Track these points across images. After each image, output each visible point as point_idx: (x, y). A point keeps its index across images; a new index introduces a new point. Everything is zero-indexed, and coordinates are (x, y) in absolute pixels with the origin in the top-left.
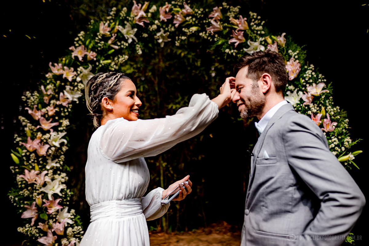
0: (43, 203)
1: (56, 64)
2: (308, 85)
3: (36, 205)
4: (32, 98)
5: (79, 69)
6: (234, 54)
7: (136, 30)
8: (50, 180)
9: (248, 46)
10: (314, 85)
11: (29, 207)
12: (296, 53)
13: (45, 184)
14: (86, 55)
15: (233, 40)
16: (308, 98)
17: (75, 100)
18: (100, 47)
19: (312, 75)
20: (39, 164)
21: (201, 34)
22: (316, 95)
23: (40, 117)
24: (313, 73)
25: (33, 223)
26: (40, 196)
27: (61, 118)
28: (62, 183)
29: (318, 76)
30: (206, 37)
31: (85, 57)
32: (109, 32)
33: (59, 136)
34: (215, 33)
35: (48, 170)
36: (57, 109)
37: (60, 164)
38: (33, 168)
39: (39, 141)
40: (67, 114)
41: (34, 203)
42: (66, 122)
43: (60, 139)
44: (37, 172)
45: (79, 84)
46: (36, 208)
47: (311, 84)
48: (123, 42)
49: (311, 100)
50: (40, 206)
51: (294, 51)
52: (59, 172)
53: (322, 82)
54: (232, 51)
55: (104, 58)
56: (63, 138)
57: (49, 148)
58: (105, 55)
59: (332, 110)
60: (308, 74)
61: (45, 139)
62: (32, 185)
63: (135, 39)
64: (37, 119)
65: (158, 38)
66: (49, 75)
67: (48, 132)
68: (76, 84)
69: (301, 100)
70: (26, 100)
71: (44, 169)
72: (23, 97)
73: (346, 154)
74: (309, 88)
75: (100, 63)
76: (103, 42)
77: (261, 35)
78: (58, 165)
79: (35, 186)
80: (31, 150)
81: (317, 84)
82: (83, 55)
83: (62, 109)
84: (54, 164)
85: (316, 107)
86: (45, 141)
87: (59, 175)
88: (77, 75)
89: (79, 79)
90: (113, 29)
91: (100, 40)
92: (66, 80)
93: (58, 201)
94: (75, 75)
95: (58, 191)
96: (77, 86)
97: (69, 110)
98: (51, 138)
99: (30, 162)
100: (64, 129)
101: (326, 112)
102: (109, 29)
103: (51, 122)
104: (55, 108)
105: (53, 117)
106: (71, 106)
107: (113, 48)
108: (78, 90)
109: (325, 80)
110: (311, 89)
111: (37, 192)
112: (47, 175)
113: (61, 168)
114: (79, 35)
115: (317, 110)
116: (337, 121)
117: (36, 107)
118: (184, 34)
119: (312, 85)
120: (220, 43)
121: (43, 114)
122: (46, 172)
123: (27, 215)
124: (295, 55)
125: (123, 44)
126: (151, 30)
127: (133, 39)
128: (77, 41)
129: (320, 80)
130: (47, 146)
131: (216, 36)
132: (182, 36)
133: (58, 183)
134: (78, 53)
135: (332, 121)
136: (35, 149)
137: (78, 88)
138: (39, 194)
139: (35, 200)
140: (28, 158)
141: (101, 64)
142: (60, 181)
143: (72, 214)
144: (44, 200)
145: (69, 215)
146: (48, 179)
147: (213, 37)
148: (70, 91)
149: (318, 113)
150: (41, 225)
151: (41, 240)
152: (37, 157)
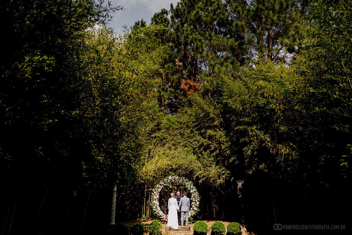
4: (154, 190)
51: (192, 184)
60: (194, 188)
61: (156, 196)
69: (193, 192)
89: (161, 187)
111: (155, 204)
150: (156, 209)
151: (156, 211)
152: (155, 199)
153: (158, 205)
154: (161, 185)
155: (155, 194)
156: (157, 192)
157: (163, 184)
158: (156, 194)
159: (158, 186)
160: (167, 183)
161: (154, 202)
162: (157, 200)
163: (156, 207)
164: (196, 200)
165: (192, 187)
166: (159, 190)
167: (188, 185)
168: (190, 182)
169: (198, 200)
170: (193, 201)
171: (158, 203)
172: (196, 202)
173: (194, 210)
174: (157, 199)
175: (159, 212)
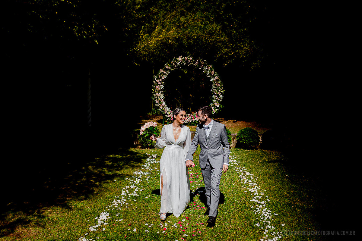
4: (156, 77)
6: (201, 69)
7: (179, 62)
9: (204, 67)
12: (214, 70)
13: (160, 96)
15: (201, 66)
18: (171, 66)
22: (217, 79)
25: (158, 104)
26: (159, 98)
29: (217, 75)
30: (195, 65)
38: (157, 92)
39: (158, 87)
42: (164, 83)
48: (176, 65)
59: (220, 82)
60: (215, 74)
61: (160, 86)
62: (157, 96)
63: (179, 64)
64: (157, 82)
69: (214, 80)
71: (159, 93)
75: (171, 70)
77: (207, 65)
82: (168, 68)
83: (163, 80)
87: (162, 94)
89: (167, 73)
90: (174, 62)
92: (164, 73)
95: (163, 97)
104: (161, 79)
108: (166, 75)
114: (167, 63)
117: (157, 79)
118: (190, 64)
121: (159, 81)
123: (157, 102)
126: (183, 63)
128: (166, 65)
130: (160, 88)
131: (197, 65)
134: (166, 67)
146: (160, 95)
150: (160, 104)
151: (160, 107)
152: (158, 90)
153: (162, 98)
154: (166, 70)
157: (170, 68)
158: (160, 83)
159: (162, 71)
160: (175, 67)
161: (157, 94)
162: (161, 92)
163: (160, 101)
164: (218, 93)
165: (213, 73)
166: (164, 77)
167: (207, 70)
168: (211, 66)
169: (221, 93)
170: (214, 94)
171: (162, 97)
172: (218, 96)
173: (215, 106)
174: (161, 90)
175: (164, 108)
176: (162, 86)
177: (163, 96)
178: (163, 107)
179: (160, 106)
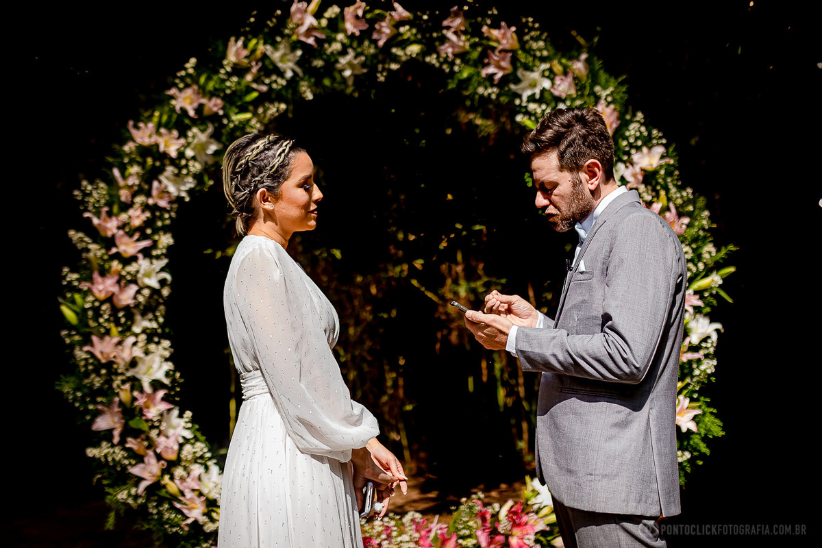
0: (134, 399)
1: (141, 125)
2: (633, 151)
3: (121, 404)
4: (98, 193)
5: (190, 134)
6: (494, 97)
7: (299, 53)
8: (142, 355)
9: (517, 81)
10: (645, 150)
11: (106, 409)
12: (608, 92)
14: (201, 106)
15: (491, 70)
16: (634, 175)
17: (183, 194)
18: (229, 88)
19: (641, 133)
20: (117, 323)
21: (428, 59)
22: (650, 169)
23: (115, 231)
24: (643, 129)
25: (116, 440)
26: (127, 386)
27: (156, 231)
28: (167, 360)
29: (650, 133)
30: (437, 65)
31: (200, 109)
32: (247, 57)
33: (154, 266)
34: (456, 55)
35: (136, 335)
36: (148, 214)
37: (158, 323)
38: (108, 332)
39: (116, 278)
40: (168, 222)
41: (117, 399)
42: (166, 240)
43: (158, 273)
44: (116, 340)
45: (191, 163)
46: (120, 410)
47: (638, 149)
48: (274, 77)
49: (640, 178)
50: (128, 405)
51: (605, 88)
52: (156, 339)
53: (658, 144)
54: (490, 90)
55: (237, 111)
56: (162, 270)
57: (138, 292)
58: (239, 104)
59: (678, 195)
61: (128, 273)
62: (110, 365)
63: (298, 70)
64: (109, 234)
65: (342, 68)
66: (128, 147)
67: (134, 259)
68: (183, 162)
70: (83, 199)
71: (128, 334)
72: (76, 193)
73: (706, 276)
74: (636, 157)
75: (230, 121)
76: (235, 79)
77: (543, 60)
78: (154, 325)
79: (115, 366)
80: (102, 296)
81: (650, 148)
82: (195, 105)
83: (158, 214)
84: (146, 324)
85: (650, 192)
86: (129, 278)
87: (158, 343)
88: (186, 144)
89: (189, 153)
90: (253, 51)
91: (229, 75)
92: (165, 155)
93: (161, 394)
94: (183, 146)
95: (160, 375)
96: (186, 166)
97: (173, 214)
98: (142, 272)
99: (101, 320)
100: (162, 254)
101: (669, 199)
102: (245, 53)
103: (138, 240)
104: (143, 211)
105: (141, 229)
106: (175, 206)
107: (254, 90)
108: (188, 174)
109: (664, 141)
110: (640, 158)
111: (120, 378)
112: (135, 344)
113: (159, 331)
114: (187, 65)
115: (653, 197)
116: (690, 214)
117: (107, 212)
118: (395, 59)
119: (641, 151)
120: (465, 75)
121: (120, 224)
122: (132, 339)
123: (102, 424)
124: (607, 95)
125: (275, 81)
126: (329, 51)
127: (293, 71)
128: (182, 79)
129: (655, 142)
130: (133, 288)
131: (458, 61)
132: (389, 64)
133: (158, 360)
134: (185, 100)
135: (680, 215)
136: (109, 295)
137: (188, 170)
138: (124, 382)
139: (117, 394)
140: (97, 313)
141: (233, 121)
142: (162, 356)
143: (187, 420)
144: (136, 394)
145: (182, 422)
146: (138, 352)
147: (452, 64)
148: (172, 177)
149: (653, 202)
150: (132, 443)
151: (136, 471)
152: (115, 310)
153: (156, 385)
154: (181, 124)
155: (109, 242)
156: (137, 217)
157: (214, 105)
158: (128, 247)
159: (144, 135)
160: (265, 98)
161: (103, 348)
162: (142, 324)
166: (172, 187)
168: (579, 66)
171: (156, 368)
174: (148, 309)
175: (179, 472)
176: (151, 273)
177: (169, 366)
178: (170, 467)
179: (140, 459)
